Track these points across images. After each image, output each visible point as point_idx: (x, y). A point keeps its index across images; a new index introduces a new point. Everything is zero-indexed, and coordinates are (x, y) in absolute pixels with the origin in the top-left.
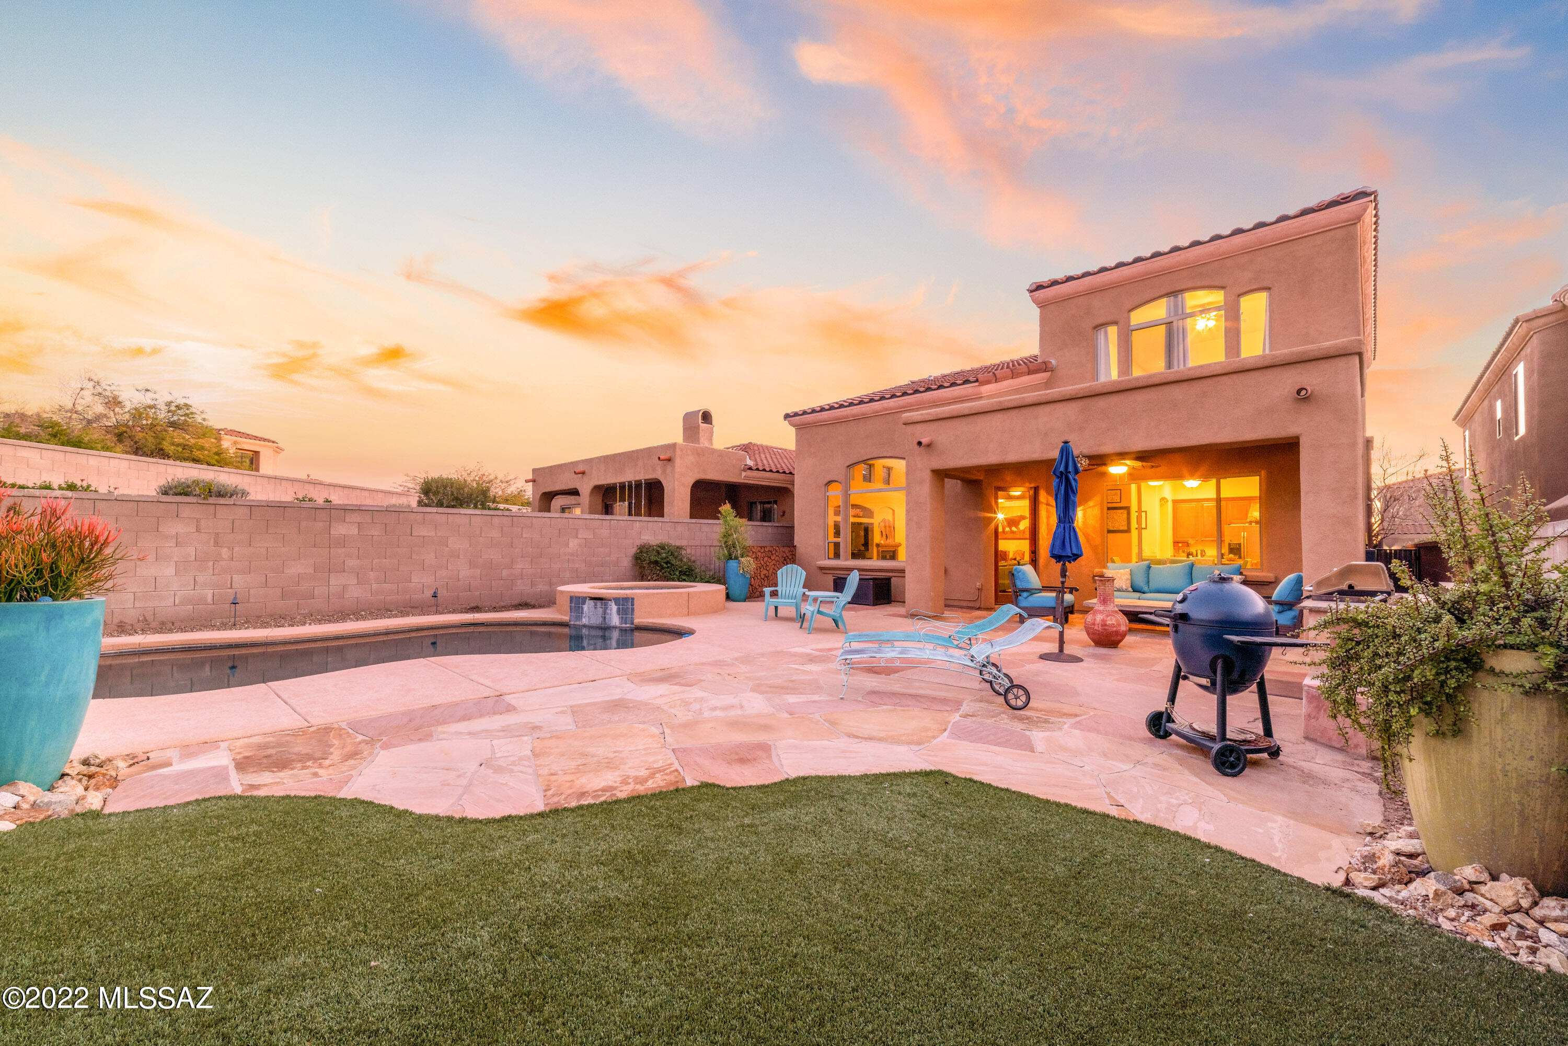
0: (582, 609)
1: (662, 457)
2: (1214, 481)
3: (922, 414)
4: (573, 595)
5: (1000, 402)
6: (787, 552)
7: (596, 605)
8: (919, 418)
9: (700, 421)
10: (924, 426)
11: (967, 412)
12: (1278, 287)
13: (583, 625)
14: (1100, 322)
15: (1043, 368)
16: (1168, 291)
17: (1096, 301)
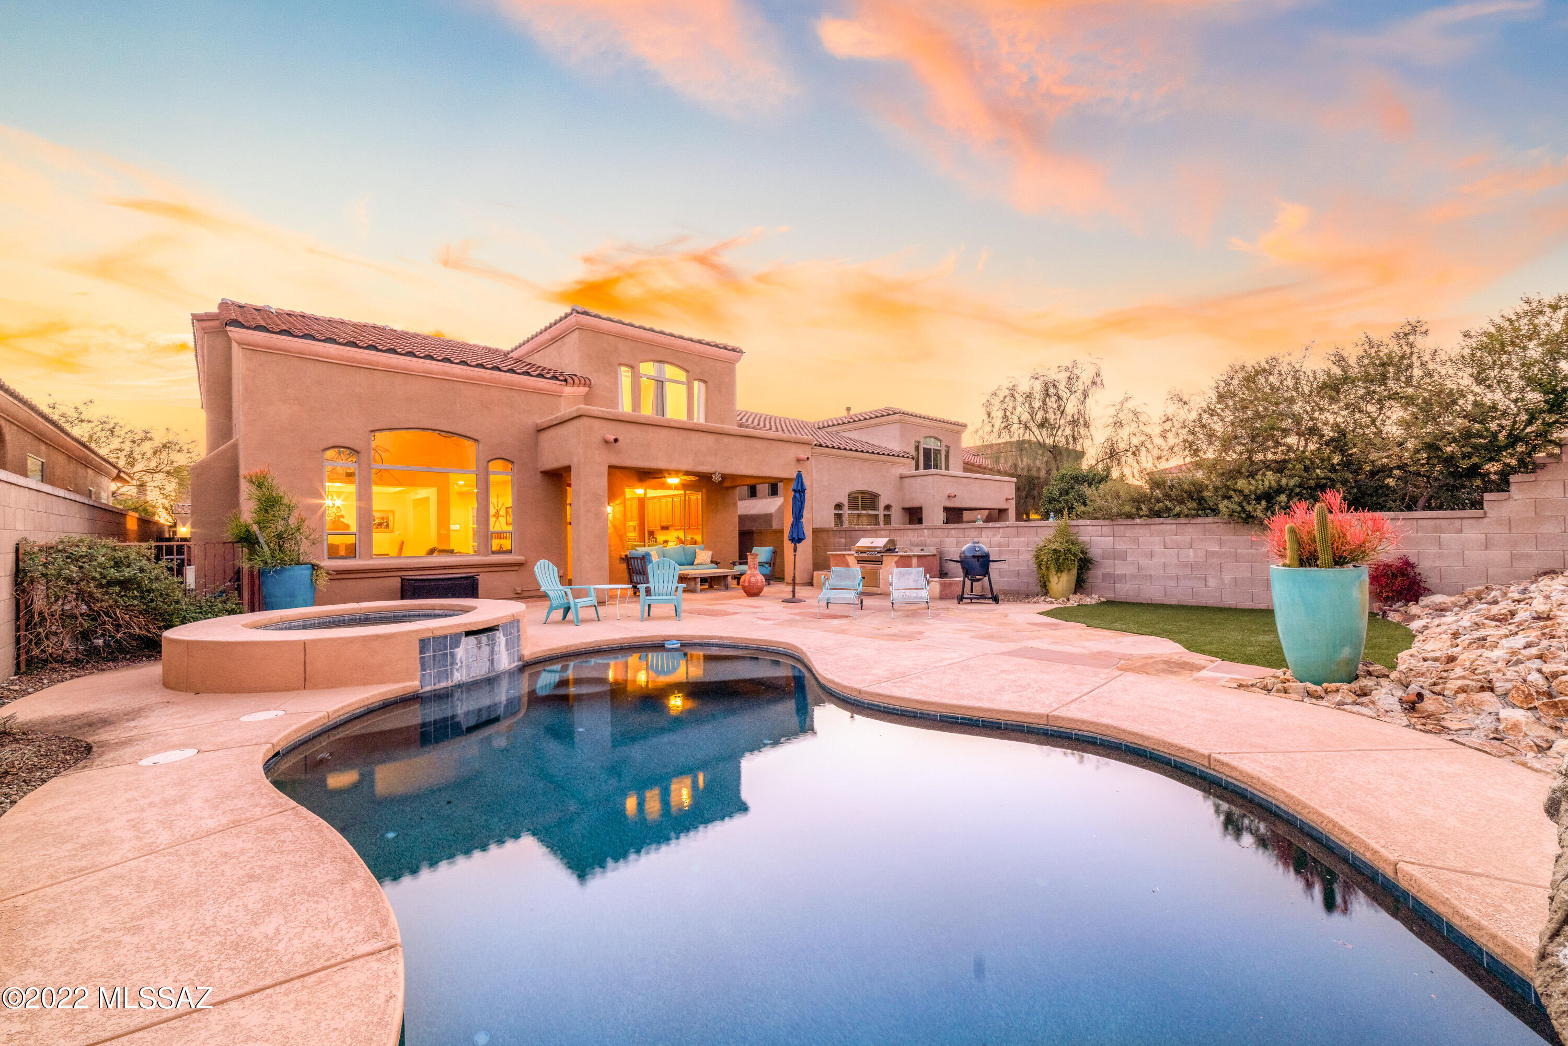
0: (453, 655)
3: (603, 412)
4: (425, 635)
7: (479, 642)
12: (710, 383)
13: (455, 686)
14: (623, 362)
15: (587, 383)
16: (659, 359)
17: (621, 345)
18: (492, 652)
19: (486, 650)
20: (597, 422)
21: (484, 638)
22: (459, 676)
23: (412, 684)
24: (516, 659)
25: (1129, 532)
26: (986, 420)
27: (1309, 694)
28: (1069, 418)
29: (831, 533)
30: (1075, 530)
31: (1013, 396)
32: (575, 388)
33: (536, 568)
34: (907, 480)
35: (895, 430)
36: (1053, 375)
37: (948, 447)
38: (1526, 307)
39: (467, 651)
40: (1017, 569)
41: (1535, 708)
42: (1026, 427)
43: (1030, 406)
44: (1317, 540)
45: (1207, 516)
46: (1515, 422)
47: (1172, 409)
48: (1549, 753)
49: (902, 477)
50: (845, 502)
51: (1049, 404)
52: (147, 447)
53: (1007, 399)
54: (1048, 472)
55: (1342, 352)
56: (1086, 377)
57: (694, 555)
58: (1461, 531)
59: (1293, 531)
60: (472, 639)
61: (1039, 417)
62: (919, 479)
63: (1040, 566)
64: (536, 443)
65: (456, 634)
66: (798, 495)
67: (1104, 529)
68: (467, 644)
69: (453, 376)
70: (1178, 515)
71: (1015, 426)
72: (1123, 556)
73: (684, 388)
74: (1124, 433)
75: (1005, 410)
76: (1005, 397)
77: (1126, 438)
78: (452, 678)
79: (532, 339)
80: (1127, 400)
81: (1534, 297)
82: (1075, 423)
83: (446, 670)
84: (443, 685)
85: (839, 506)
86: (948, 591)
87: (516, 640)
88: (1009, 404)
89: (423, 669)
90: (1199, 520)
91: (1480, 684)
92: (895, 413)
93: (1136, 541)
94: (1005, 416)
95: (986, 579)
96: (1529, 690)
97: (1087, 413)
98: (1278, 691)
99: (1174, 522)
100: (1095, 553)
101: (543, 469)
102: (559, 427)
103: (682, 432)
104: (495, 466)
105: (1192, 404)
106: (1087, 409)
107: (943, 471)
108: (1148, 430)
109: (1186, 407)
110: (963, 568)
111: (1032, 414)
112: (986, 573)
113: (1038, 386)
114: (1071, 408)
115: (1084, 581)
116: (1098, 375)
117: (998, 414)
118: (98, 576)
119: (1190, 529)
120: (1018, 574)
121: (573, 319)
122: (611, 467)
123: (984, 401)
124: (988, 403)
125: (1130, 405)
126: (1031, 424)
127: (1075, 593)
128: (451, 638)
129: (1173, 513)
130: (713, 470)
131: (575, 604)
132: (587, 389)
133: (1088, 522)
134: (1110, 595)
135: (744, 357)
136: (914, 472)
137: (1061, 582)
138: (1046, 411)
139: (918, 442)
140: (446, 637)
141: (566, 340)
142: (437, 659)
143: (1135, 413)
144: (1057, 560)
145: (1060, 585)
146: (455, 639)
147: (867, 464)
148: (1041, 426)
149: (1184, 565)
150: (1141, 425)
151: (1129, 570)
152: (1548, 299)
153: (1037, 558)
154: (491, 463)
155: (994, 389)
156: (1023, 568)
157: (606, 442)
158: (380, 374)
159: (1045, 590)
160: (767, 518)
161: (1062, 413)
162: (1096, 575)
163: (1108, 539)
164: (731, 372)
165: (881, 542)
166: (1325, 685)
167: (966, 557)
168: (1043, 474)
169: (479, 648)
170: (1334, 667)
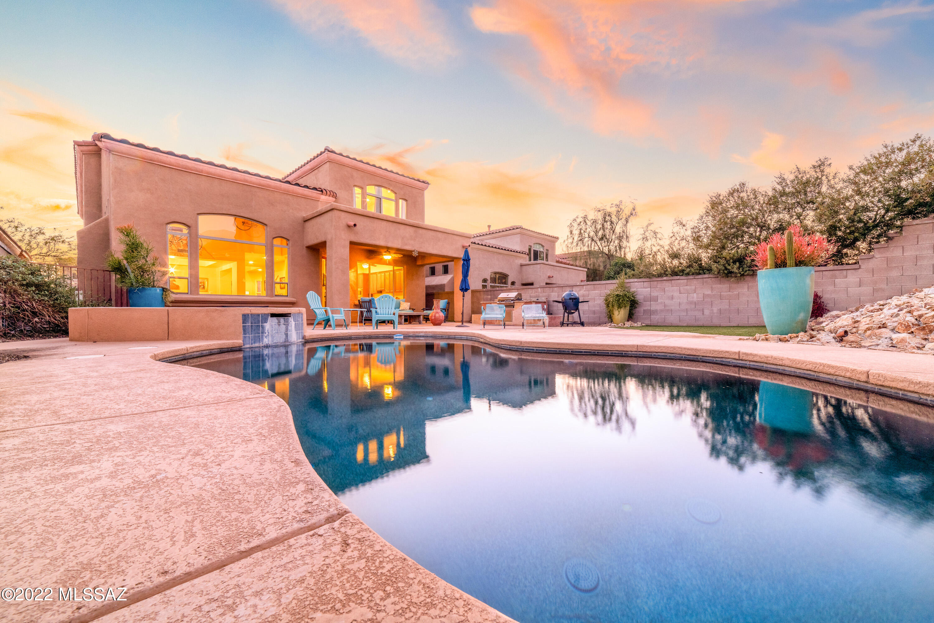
0: (263, 327)
4: (246, 312)
7: (279, 322)
10: (346, 214)
12: (408, 202)
14: (356, 184)
15: (334, 195)
16: (378, 184)
17: (355, 174)
18: (287, 329)
19: (283, 327)
20: (343, 214)
21: (282, 320)
23: (239, 342)
24: (301, 337)
25: (660, 285)
26: (570, 236)
27: (780, 340)
28: (618, 235)
29: (482, 293)
30: (628, 285)
31: (585, 222)
32: (327, 197)
33: (307, 296)
34: (524, 267)
35: (517, 238)
36: (609, 210)
37: (547, 250)
38: (885, 150)
40: (594, 309)
41: (912, 332)
42: (593, 240)
43: (595, 227)
44: (787, 253)
45: (704, 274)
46: (876, 215)
47: (677, 229)
48: (924, 349)
49: (522, 265)
50: (489, 278)
51: (606, 226)
52: (40, 238)
53: (582, 223)
54: (605, 267)
55: (783, 176)
56: (627, 212)
57: (400, 304)
58: (846, 277)
59: (772, 249)
61: (600, 233)
62: (532, 266)
63: (608, 306)
64: (303, 228)
65: (265, 314)
66: (465, 262)
67: (645, 284)
70: (688, 274)
71: (586, 239)
72: (656, 299)
73: (393, 203)
74: (648, 244)
75: (581, 229)
76: (581, 222)
77: (649, 247)
78: (262, 341)
79: (298, 169)
80: (650, 224)
81: (889, 143)
82: (620, 238)
83: (259, 336)
84: (257, 345)
85: (485, 281)
86: (553, 322)
87: (301, 325)
88: (583, 226)
89: (245, 333)
90: (700, 276)
91: (878, 326)
92: (517, 228)
93: (664, 290)
94: (580, 233)
95: (577, 313)
96: (908, 323)
97: (628, 231)
98: (763, 340)
99: (686, 278)
100: (639, 298)
101: (308, 245)
102: (319, 217)
103: (395, 224)
104: (277, 242)
105: (687, 226)
106: (628, 229)
107: (545, 262)
108: (661, 243)
109: (684, 228)
110: (563, 306)
111: (596, 232)
112: (577, 309)
113: (600, 216)
114: (618, 229)
115: (633, 314)
116: (634, 209)
117: (576, 232)
118: (20, 278)
119: (695, 282)
120: (594, 312)
121: (325, 155)
122: (352, 243)
123: (569, 224)
124: (571, 226)
125: (651, 228)
126: (595, 238)
127: (628, 321)
128: (262, 316)
129: (685, 272)
130: (413, 249)
131: (333, 317)
132: (335, 198)
133: (636, 280)
134: (648, 322)
135: (430, 186)
136: (528, 262)
137: (620, 314)
138: (604, 231)
139: (531, 246)
140: (258, 315)
141: (321, 169)
142: (253, 328)
143: (655, 233)
144: (618, 301)
145: (620, 316)
146: (265, 318)
147: (502, 256)
148: (601, 239)
149: (691, 303)
150: (658, 239)
151: (659, 307)
152: (897, 145)
153: (606, 300)
154: (275, 240)
155: (574, 217)
156: (597, 309)
157: (349, 226)
159: (610, 319)
160: (442, 287)
161: (613, 232)
162: (640, 311)
163: (647, 289)
164: (423, 195)
165: (513, 295)
166: (789, 335)
167: (565, 299)
168: (601, 268)
169: (279, 325)
170: (794, 325)
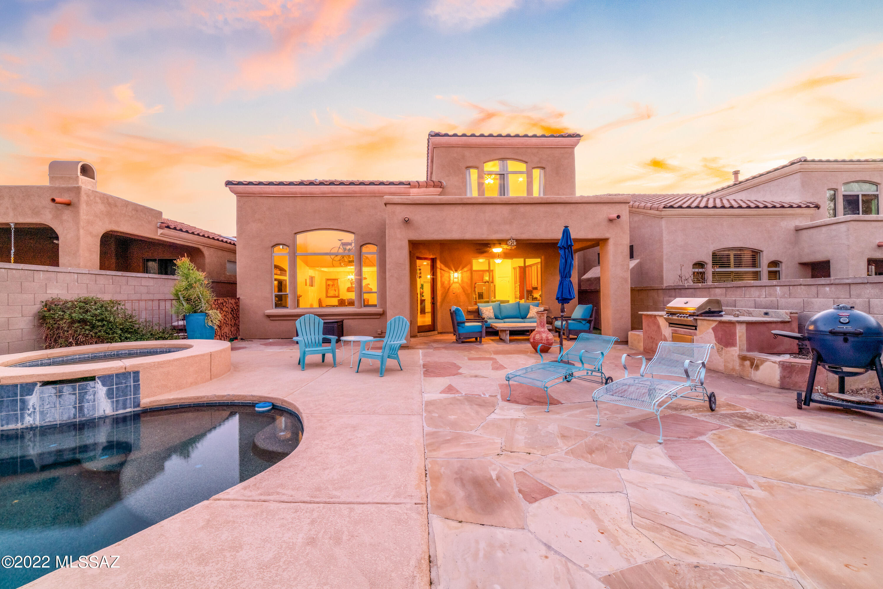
0: (25, 402)
1: (58, 199)
2: (523, 259)
3: (402, 198)
5: (462, 199)
6: (233, 303)
7: (59, 391)
8: (400, 201)
9: (79, 173)
10: (403, 207)
11: (438, 202)
12: (547, 169)
13: (27, 428)
14: (469, 165)
15: (437, 185)
16: (501, 157)
17: (467, 153)
18: (83, 399)
19: (69, 398)
20: (399, 207)
21: (66, 387)
22: (29, 421)
32: (423, 189)
34: (804, 232)
35: (794, 181)
39: (42, 399)
49: (798, 230)
50: (709, 260)
57: (528, 310)
60: (50, 389)
65: (29, 383)
68: (42, 392)
69: (337, 193)
73: (524, 177)
78: (22, 421)
83: (17, 414)
84: (12, 426)
85: (700, 264)
104: (367, 249)
128: (23, 387)
130: (508, 237)
132: (442, 189)
136: (825, 221)
139: (837, 190)
140: (16, 386)
142: (6, 404)
146: (28, 388)
154: (363, 248)
158: (299, 199)
167: (817, 332)
169: (61, 396)
